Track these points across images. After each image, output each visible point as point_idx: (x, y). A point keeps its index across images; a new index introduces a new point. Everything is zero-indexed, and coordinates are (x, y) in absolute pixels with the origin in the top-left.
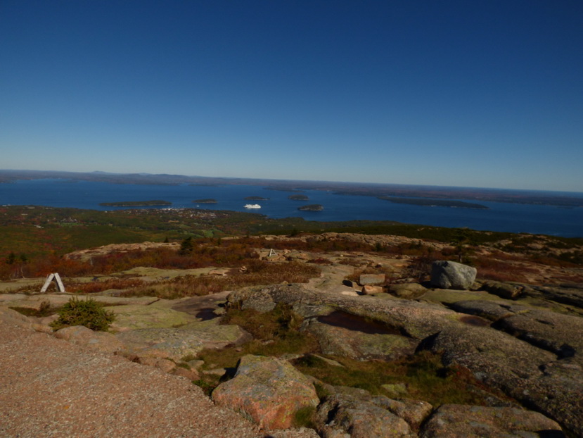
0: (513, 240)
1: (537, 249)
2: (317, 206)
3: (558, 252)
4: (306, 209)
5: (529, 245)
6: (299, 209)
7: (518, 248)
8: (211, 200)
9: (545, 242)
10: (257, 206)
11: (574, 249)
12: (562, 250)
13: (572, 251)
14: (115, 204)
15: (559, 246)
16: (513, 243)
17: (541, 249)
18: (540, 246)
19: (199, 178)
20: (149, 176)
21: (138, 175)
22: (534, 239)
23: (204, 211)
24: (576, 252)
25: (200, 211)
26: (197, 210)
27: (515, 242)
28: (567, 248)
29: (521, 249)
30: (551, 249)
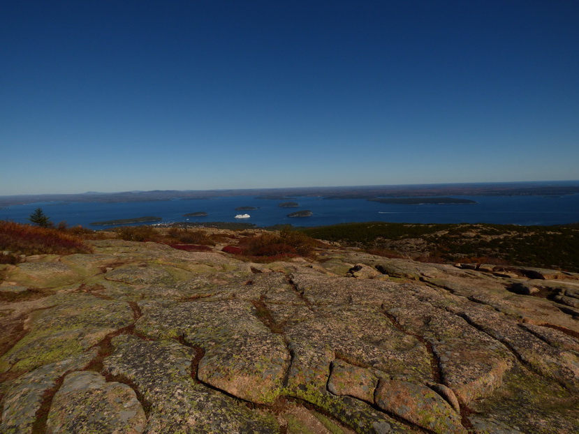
0: (449, 231)
1: (470, 238)
2: (305, 212)
3: (489, 238)
4: (295, 216)
5: (463, 234)
6: (288, 216)
7: (453, 238)
8: (202, 213)
9: (479, 230)
10: (247, 216)
11: (505, 235)
12: (493, 236)
13: (501, 237)
14: (105, 223)
15: (491, 233)
16: (448, 233)
17: (474, 237)
18: (473, 234)
19: (192, 192)
20: (141, 193)
21: (130, 193)
22: (471, 228)
23: (193, 225)
24: (505, 237)
25: (189, 224)
26: (186, 224)
27: (451, 232)
28: (498, 234)
29: (455, 238)
30: (482, 236)
